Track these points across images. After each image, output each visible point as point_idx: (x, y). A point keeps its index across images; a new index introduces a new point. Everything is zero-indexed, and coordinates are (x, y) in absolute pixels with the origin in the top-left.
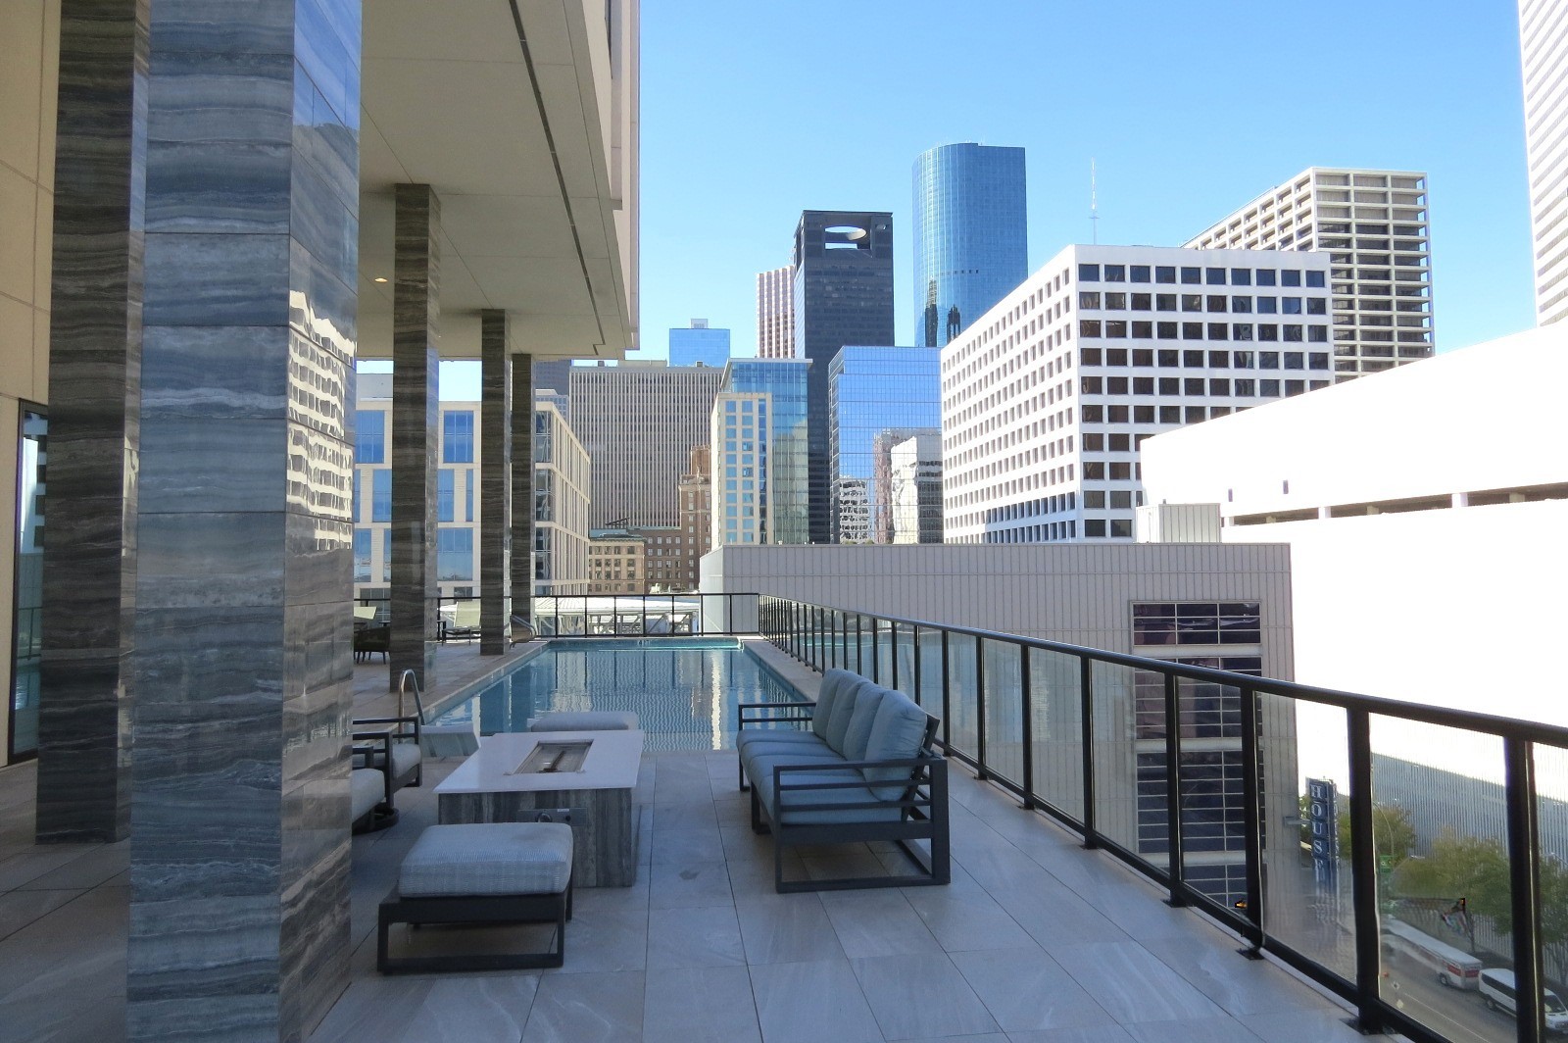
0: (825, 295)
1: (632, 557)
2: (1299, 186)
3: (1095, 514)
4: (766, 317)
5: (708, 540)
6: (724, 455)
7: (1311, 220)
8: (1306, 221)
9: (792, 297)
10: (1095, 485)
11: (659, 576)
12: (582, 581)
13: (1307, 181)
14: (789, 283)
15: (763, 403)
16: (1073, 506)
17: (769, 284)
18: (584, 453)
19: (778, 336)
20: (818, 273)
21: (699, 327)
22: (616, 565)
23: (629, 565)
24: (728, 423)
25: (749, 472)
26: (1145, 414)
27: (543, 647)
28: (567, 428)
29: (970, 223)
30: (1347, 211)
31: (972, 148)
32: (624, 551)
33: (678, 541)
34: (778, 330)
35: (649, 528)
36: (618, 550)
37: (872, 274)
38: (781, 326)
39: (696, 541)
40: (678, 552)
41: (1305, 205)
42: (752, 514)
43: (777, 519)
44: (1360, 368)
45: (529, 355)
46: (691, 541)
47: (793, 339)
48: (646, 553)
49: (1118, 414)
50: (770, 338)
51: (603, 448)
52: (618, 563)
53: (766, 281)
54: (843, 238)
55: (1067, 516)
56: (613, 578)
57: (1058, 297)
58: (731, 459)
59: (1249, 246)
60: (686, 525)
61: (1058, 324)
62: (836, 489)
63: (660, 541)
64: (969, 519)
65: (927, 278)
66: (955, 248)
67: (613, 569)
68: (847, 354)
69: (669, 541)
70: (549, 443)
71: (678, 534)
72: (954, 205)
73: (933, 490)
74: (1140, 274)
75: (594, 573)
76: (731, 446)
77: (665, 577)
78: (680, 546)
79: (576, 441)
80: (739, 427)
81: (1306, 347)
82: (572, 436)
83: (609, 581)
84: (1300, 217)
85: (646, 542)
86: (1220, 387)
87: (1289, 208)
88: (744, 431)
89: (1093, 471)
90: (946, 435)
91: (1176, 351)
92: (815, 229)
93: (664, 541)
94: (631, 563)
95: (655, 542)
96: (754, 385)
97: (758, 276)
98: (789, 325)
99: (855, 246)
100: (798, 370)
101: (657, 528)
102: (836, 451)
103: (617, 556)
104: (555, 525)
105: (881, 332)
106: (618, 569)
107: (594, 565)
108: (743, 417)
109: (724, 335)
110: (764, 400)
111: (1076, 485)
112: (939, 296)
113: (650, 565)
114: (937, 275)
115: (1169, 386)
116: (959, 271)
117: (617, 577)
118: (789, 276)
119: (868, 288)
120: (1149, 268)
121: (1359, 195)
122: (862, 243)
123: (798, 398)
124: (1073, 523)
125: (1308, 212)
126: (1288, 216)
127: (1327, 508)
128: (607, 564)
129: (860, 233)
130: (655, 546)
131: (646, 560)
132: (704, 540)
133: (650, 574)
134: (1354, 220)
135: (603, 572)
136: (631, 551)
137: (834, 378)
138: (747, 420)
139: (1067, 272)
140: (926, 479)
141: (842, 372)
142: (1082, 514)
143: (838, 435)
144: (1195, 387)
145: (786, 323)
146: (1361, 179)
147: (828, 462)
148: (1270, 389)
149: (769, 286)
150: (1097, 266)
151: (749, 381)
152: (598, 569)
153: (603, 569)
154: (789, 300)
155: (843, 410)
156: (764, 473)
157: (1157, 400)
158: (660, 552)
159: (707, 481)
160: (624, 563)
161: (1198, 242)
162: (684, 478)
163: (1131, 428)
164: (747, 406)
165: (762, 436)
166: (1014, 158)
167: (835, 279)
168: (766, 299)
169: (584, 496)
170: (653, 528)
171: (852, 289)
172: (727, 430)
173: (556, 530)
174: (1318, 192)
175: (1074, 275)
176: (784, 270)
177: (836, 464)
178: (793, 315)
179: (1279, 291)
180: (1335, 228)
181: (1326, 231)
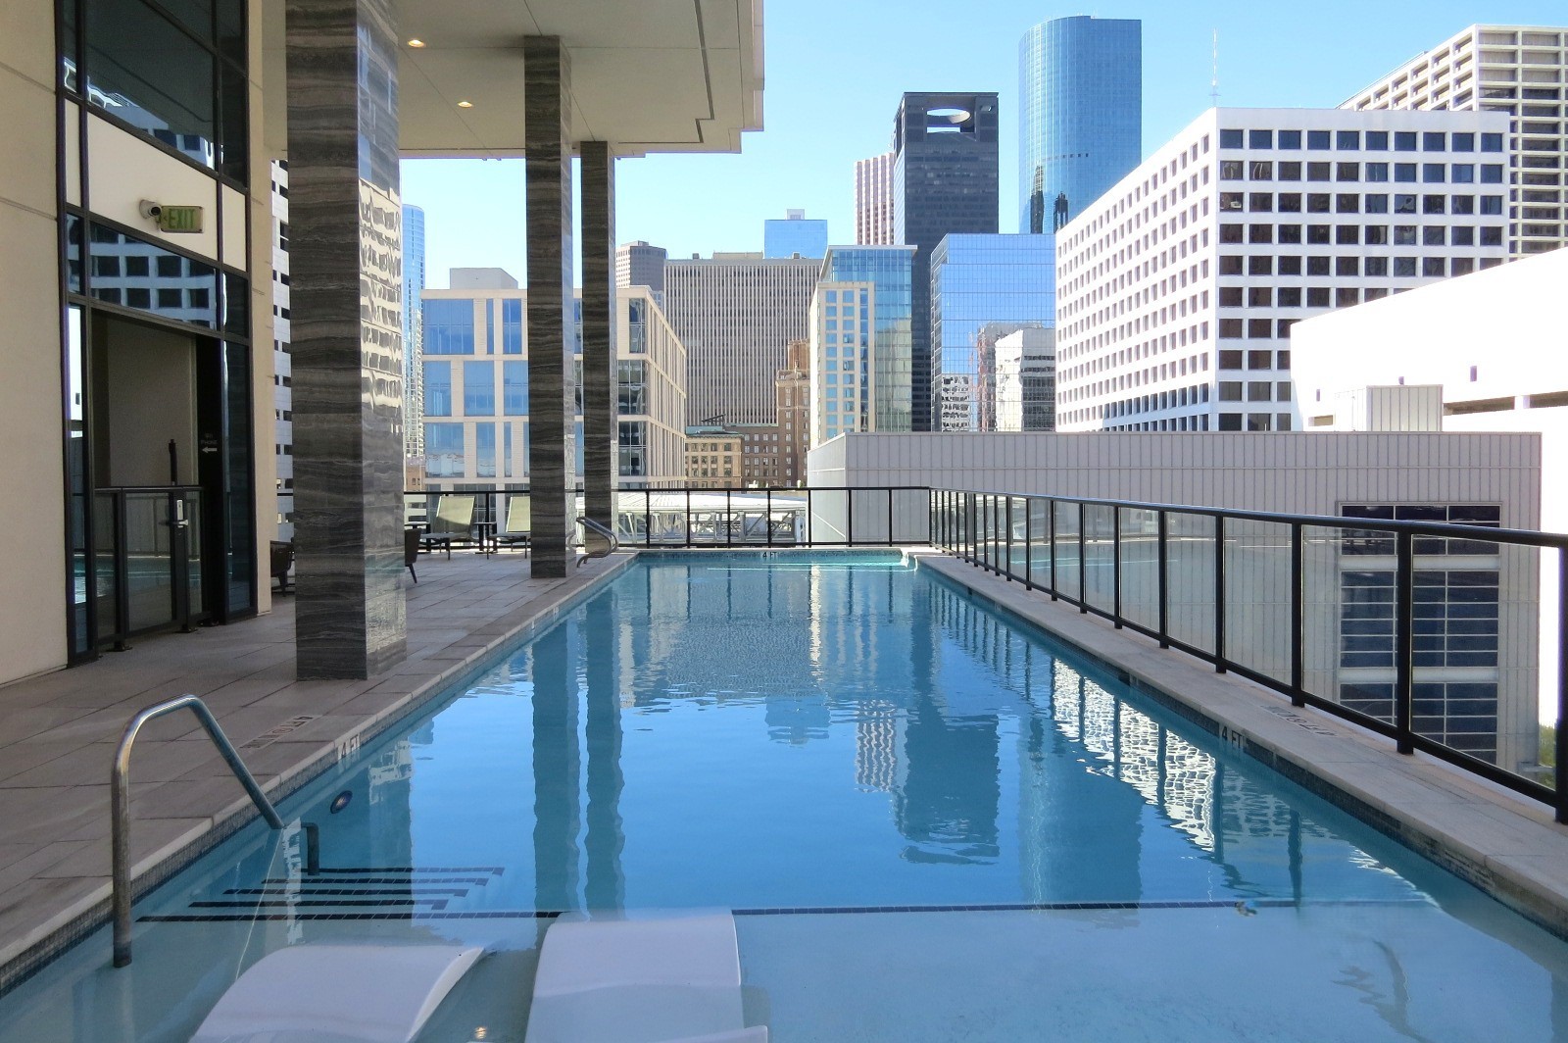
0: (926, 182)
1: (729, 456)
2: (1459, 46)
3: (1231, 407)
4: (864, 208)
5: (805, 437)
6: (823, 348)
7: (1472, 84)
8: (1465, 86)
9: (892, 186)
10: (1232, 376)
11: (756, 473)
12: (679, 478)
13: (1469, 40)
14: (888, 170)
15: (864, 293)
16: (1205, 398)
17: (867, 172)
18: (680, 346)
19: (876, 228)
20: (920, 159)
21: (796, 218)
22: (712, 462)
23: (726, 462)
24: (828, 314)
25: (850, 365)
26: (1290, 297)
27: (629, 562)
28: (662, 318)
29: (1080, 103)
30: (1513, 74)
31: (1084, 21)
32: (721, 448)
33: (775, 438)
34: (876, 221)
35: (746, 425)
36: (714, 447)
37: (975, 159)
38: (880, 217)
39: (793, 438)
40: (775, 449)
41: (1465, 68)
42: (852, 409)
43: (878, 414)
44: (1520, 249)
45: (605, 143)
46: (788, 438)
47: (892, 230)
48: (743, 450)
49: (1259, 297)
50: (868, 229)
51: (699, 343)
52: (714, 460)
53: (864, 170)
54: (945, 121)
55: (1199, 409)
56: (709, 474)
57: (1195, 167)
58: (831, 352)
59: (1416, 105)
60: (783, 421)
61: (1194, 198)
62: (938, 384)
63: (756, 438)
64: (1086, 413)
65: (1033, 164)
66: (1064, 130)
67: (710, 466)
68: (950, 243)
69: (766, 438)
70: (644, 336)
71: (776, 431)
72: (1063, 85)
73: (1039, 385)
74: (1290, 139)
75: (690, 469)
76: (832, 339)
77: (762, 474)
78: (777, 444)
79: (671, 332)
80: (840, 319)
81: (1477, 220)
82: (667, 326)
83: (705, 479)
84: (1459, 81)
85: (742, 439)
86: (1377, 266)
87: (1446, 71)
88: (845, 322)
89: (1229, 360)
90: (1060, 325)
91: (1328, 227)
92: (916, 112)
93: (761, 438)
94: (728, 460)
95: (752, 438)
96: (855, 274)
97: (856, 164)
98: (888, 215)
99: (958, 130)
100: (901, 258)
101: (754, 425)
102: (939, 345)
103: (714, 454)
104: (651, 419)
105: (983, 218)
106: (714, 466)
107: (690, 462)
108: (844, 308)
109: (821, 226)
110: (866, 290)
111: (1211, 376)
112: (1045, 182)
113: (747, 462)
114: (1044, 160)
115: (1319, 266)
116: (1068, 154)
117: (713, 474)
118: (888, 164)
119: (971, 174)
120: (1299, 132)
121: (1529, 56)
122: (966, 127)
123: (902, 288)
124: (1205, 417)
125: (1469, 76)
126: (1443, 81)
127: (1525, 397)
128: (704, 461)
129: (963, 115)
130: (752, 443)
131: (743, 457)
132: (801, 438)
133: (747, 472)
134: (1520, 84)
135: (700, 470)
136: (728, 447)
137: (936, 269)
138: (848, 311)
139: (1206, 139)
140: (1031, 374)
141: (945, 262)
142: (1216, 408)
143: (940, 328)
144: (1348, 266)
145: (884, 213)
146: (1530, 37)
147: (929, 358)
148: (1434, 267)
149: (867, 175)
150: (1241, 132)
151: (850, 270)
152: (695, 466)
153: (700, 466)
154: (888, 190)
155: (945, 302)
156: (865, 367)
157: (1304, 281)
158: (756, 449)
159: (805, 377)
160: (721, 461)
161: (1353, 104)
162: (781, 374)
163: (1274, 313)
164: (848, 296)
165: (864, 328)
166: (1128, 33)
167: (937, 165)
168: (864, 189)
169: (680, 391)
170: (750, 425)
171: (954, 176)
172: (828, 321)
173: (652, 424)
174: (1480, 52)
175: (1215, 140)
176: (883, 158)
177: (939, 357)
178: (892, 205)
179: (1449, 157)
180: (1500, 93)
181: (1487, 96)
